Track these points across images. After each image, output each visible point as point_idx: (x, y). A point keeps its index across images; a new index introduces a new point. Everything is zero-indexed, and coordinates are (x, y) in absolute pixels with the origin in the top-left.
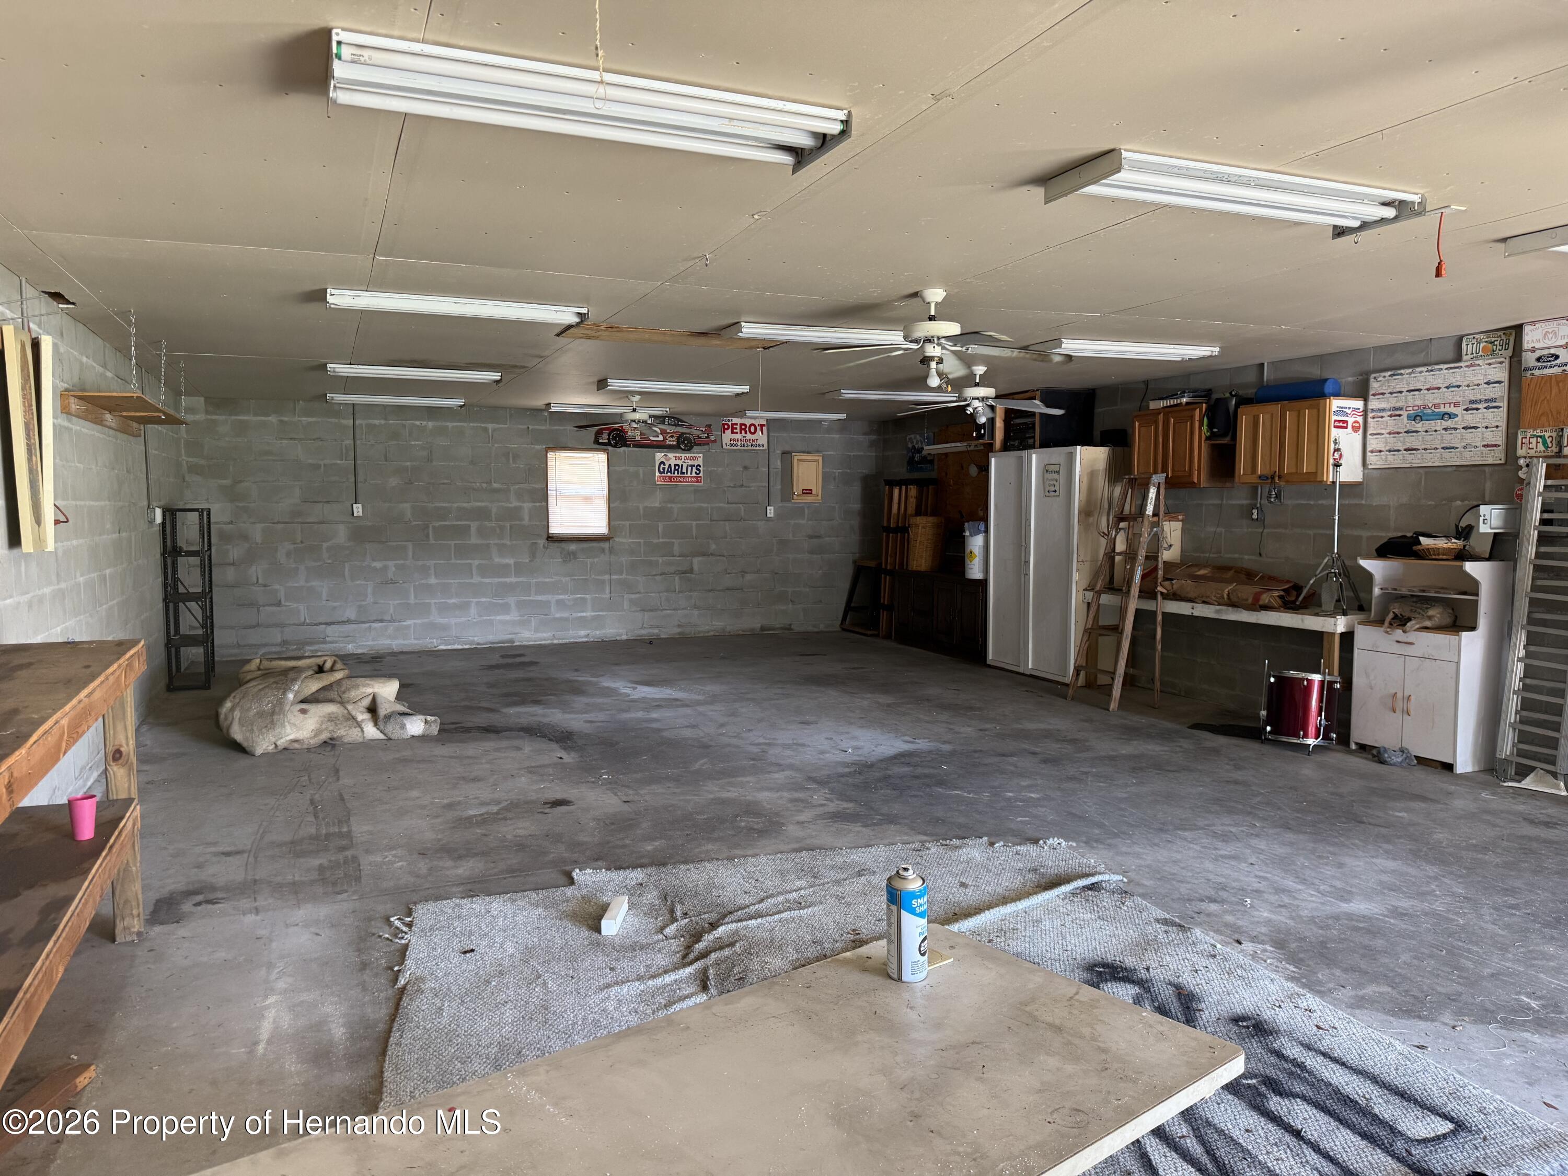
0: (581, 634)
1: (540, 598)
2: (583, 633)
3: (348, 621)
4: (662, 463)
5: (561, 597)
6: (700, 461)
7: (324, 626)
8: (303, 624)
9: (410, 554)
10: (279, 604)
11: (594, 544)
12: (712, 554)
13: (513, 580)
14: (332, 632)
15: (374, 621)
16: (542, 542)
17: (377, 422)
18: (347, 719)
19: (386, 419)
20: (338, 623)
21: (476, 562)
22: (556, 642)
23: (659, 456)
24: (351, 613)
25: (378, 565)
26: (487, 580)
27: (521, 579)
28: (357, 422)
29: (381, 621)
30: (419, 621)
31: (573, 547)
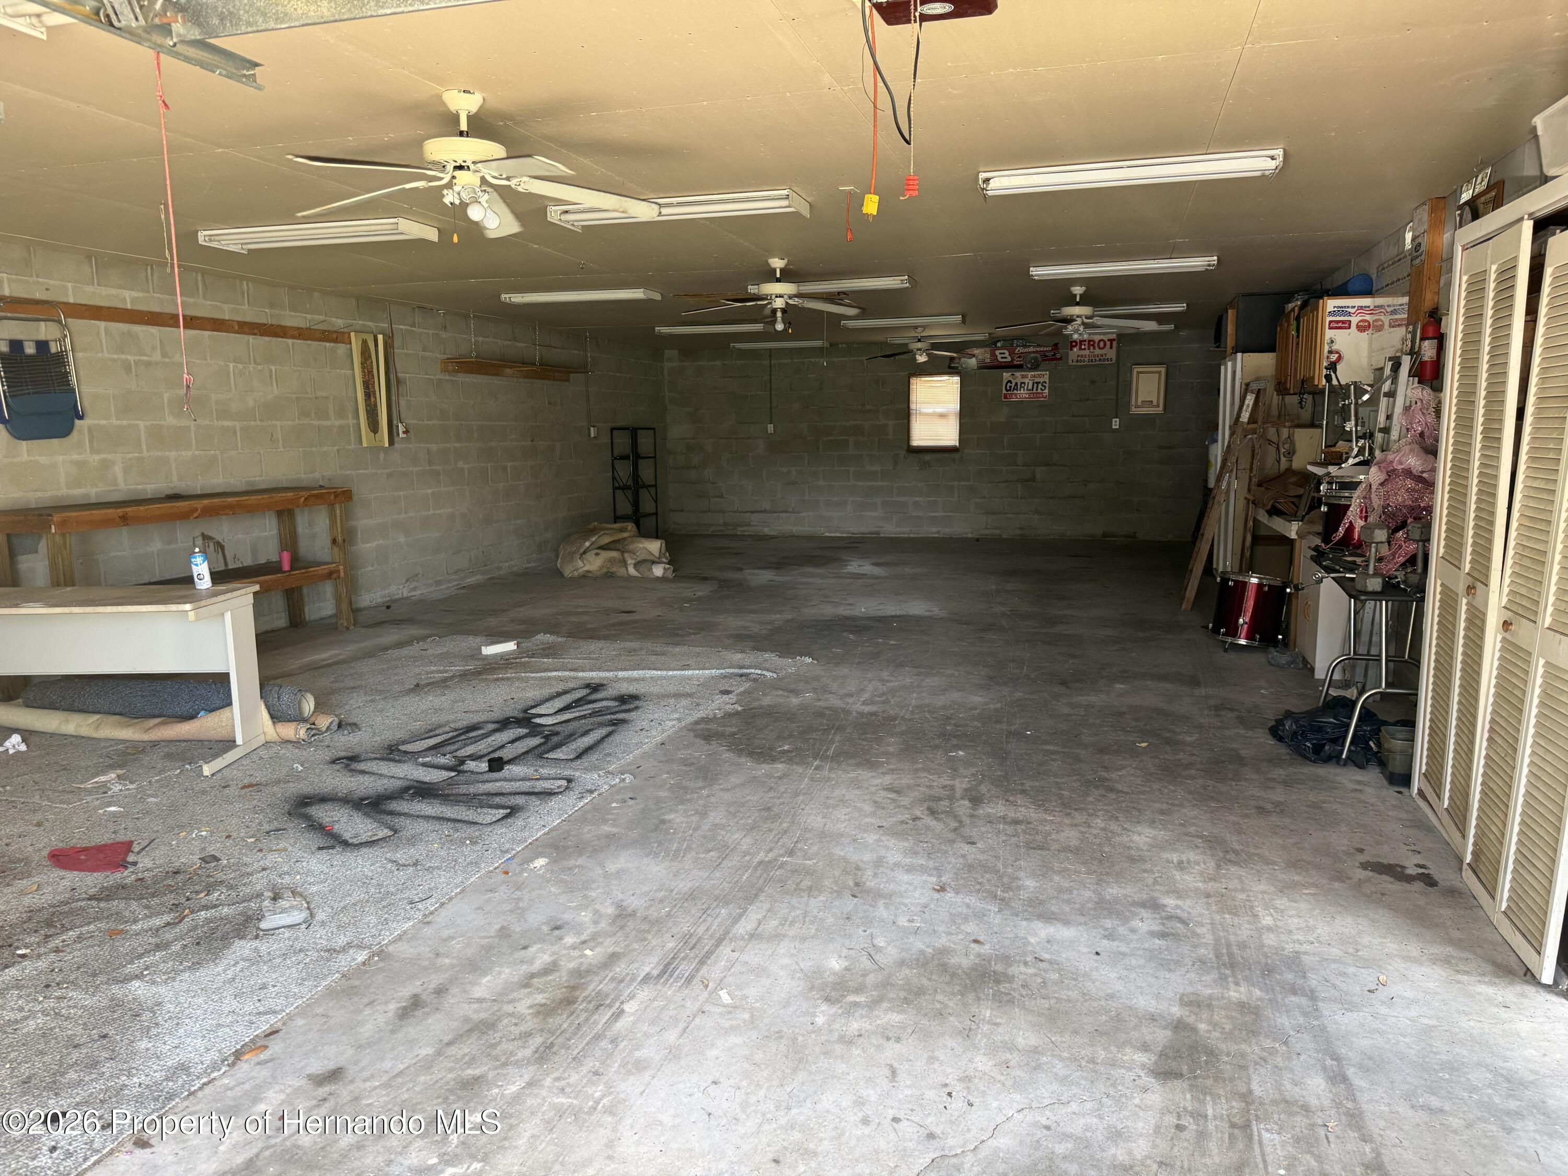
0: (932, 531)
1: (900, 499)
2: (935, 530)
3: (765, 511)
4: (1010, 382)
5: (918, 499)
6: (1046, 378)
7: (749, 514)
8: (736, 512)
9: (806, 462)
10: (722, 496)
11: (947, 455)
12: (1055, 465)
13: (880, 483)
14: (755, 518)
15: (781, 512)
16: (903, 453)
17: (785, 361)
18: (620, 562)
19: (792, 359)
20: (759, 512)
21: (852, 469)
22: (912, 536)
23: (1006, 375)
24: (766, 505)
25: (785, 470)
26: (860, 484)
27: (885, 484)
28: (773, 362)
29: (786, 512)
30: (811, 514)
31: (928, 457)
